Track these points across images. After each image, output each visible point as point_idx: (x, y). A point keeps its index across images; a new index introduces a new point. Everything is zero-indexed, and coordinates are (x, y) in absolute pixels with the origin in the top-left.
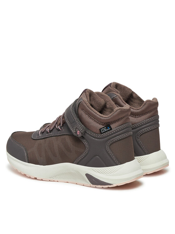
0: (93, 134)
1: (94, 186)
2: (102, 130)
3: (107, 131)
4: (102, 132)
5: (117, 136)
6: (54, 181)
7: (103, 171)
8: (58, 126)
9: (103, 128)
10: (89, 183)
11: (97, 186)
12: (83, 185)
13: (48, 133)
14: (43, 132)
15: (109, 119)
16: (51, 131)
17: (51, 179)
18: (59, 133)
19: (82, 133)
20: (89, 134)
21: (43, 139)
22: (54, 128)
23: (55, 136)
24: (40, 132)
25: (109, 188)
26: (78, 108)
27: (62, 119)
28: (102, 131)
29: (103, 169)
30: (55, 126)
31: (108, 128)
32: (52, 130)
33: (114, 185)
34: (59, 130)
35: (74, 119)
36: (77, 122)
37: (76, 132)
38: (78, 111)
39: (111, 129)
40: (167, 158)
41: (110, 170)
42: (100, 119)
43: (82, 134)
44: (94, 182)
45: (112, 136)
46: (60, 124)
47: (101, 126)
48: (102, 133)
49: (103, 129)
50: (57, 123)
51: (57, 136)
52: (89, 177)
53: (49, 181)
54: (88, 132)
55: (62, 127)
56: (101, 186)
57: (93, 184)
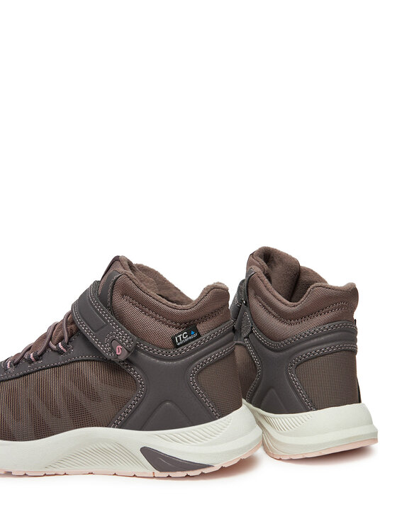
0: (156, 351)
1: (166, 474)
2: (178, 338)
3: (189, 341)
4: (179, 344)
5: (213, 351)
6: (56, 475)
7: (185, 435)
8: (57, 344)
9: (179, 334)
10: (150, 469)
11: (172, 474)
12: (135, 476)
13: (30, 362)
14: (18, 363)
15: (194, 313)
16: (39, 356)
17: (49, 471)
18: (61, 359)
19: (130, 349)
20: (145, 353)
21: (21, 376)
22: (45, 351)
23: (52, 367)
24: (8, 364)
25: (203, 475)
26: (112, 292)
27: (66, 326)
28: (179, 341)
29: (183, 433)
30: (48, 346)
31: (192, 333)
32: (41, 355)
33: (217, 468)
34: (60, 352)
35: (104, 319)
36: (113, 325)
37: (113, 350)
38: (111, 299)
39: (199, 336)
40: (372, 423)
41: (202, 432)
42: (172, 314)
43: (129, 352)
44: (164, 464)
45: (203, 350)
46: (62, 339)
47: (174, 331)
48: (178, 347)
49: (180, 336)
50: (51, 339)
51: (56, 366)
52: (149, 454)
53: (45, 475)
54: (144, 346)
55: (68, 344)
56: (184, 474)
57: (161, 470)
